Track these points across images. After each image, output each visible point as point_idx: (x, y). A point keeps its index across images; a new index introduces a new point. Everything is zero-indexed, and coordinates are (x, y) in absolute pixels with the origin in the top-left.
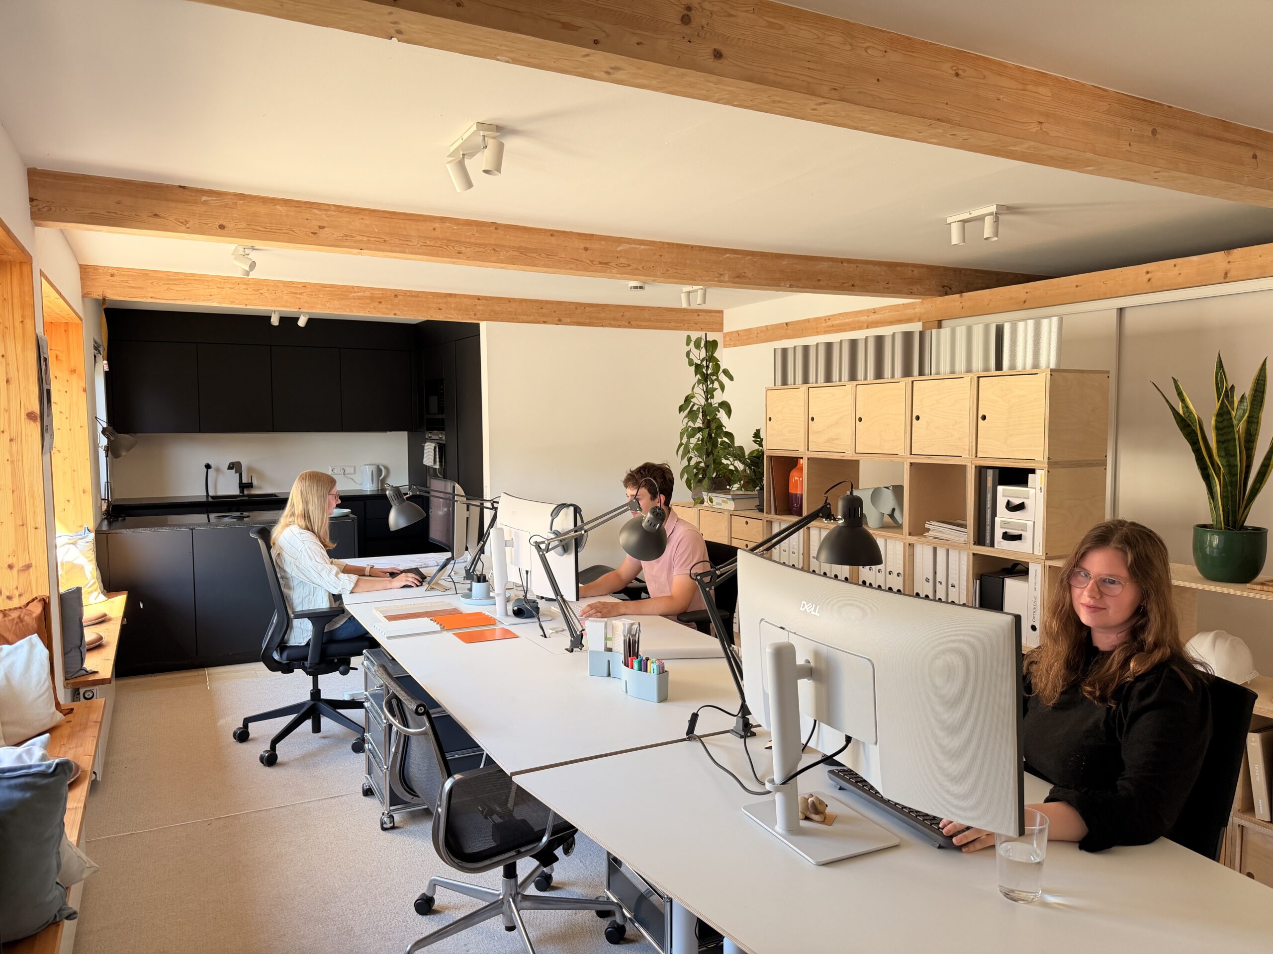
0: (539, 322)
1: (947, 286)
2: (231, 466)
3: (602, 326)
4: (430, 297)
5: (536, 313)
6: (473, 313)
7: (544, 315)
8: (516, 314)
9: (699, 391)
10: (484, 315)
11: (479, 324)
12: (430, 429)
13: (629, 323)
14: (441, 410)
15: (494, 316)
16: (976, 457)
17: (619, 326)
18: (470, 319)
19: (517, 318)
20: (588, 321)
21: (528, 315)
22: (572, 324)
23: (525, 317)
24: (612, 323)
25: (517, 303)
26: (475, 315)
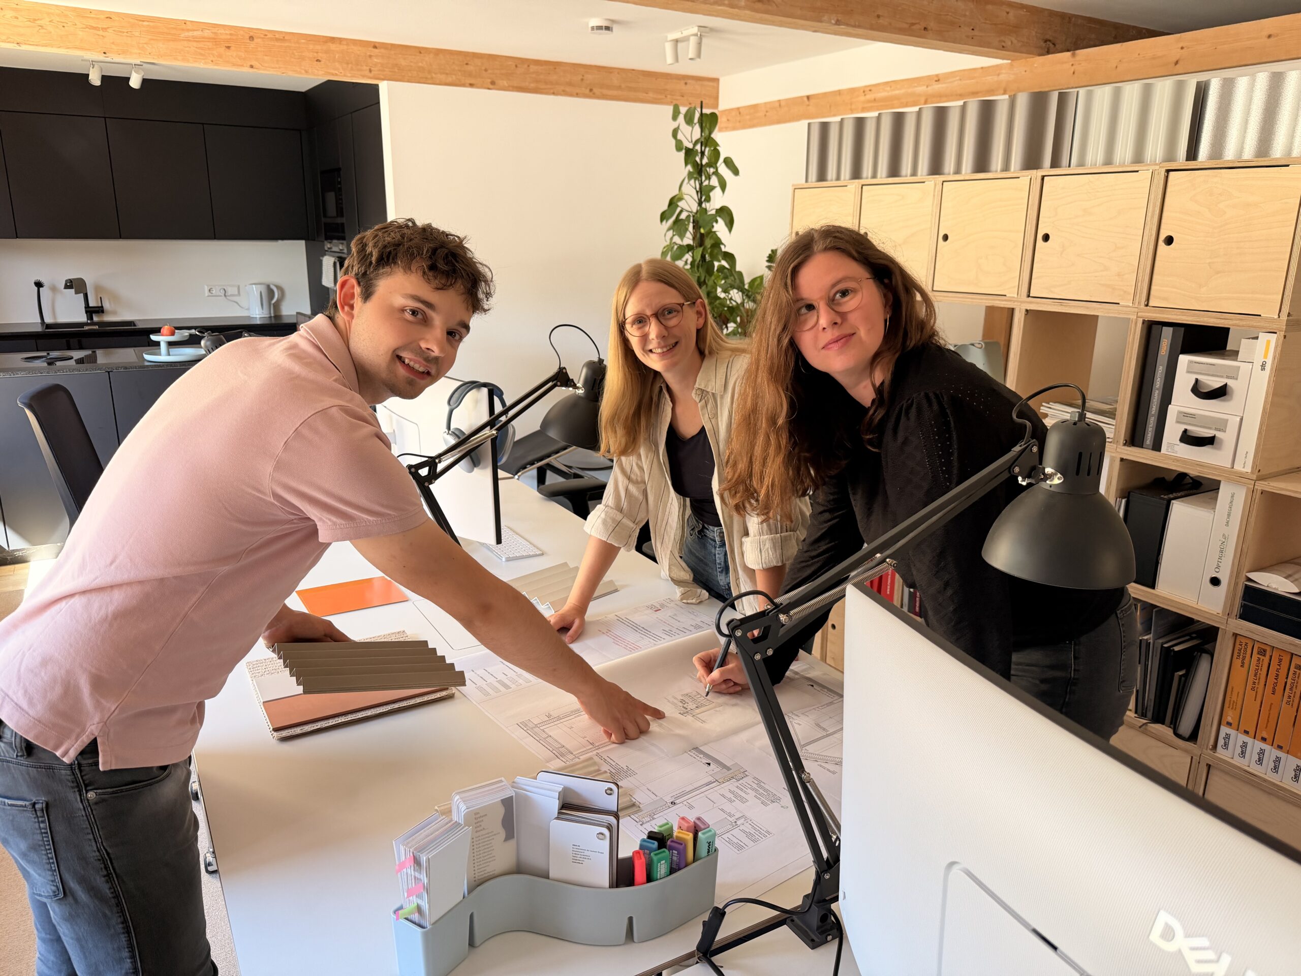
0: (463, 85)
1: (1050, 41)
2: (70, 284)
3: (554, 94)
4: (303, 41)
5: (460, 71)
6: (368, 68)
7: (470, 75)
8: (430, 72)
9: (690, 190)
10: (384, 71)
11: (377, 85)
12: (329, 238)
13: (591, 90)
14: (340, 212)
15: (399, 75)
16: (1147, 305)
17: (577, 95)
18: (364, 76)
19: (432, 78)
20: (533, 85)
21: (447, 74)
22: (511, 88)
23: (442, 77)
24: (568, 89)
25: (432, 56)
26: (370, 71)
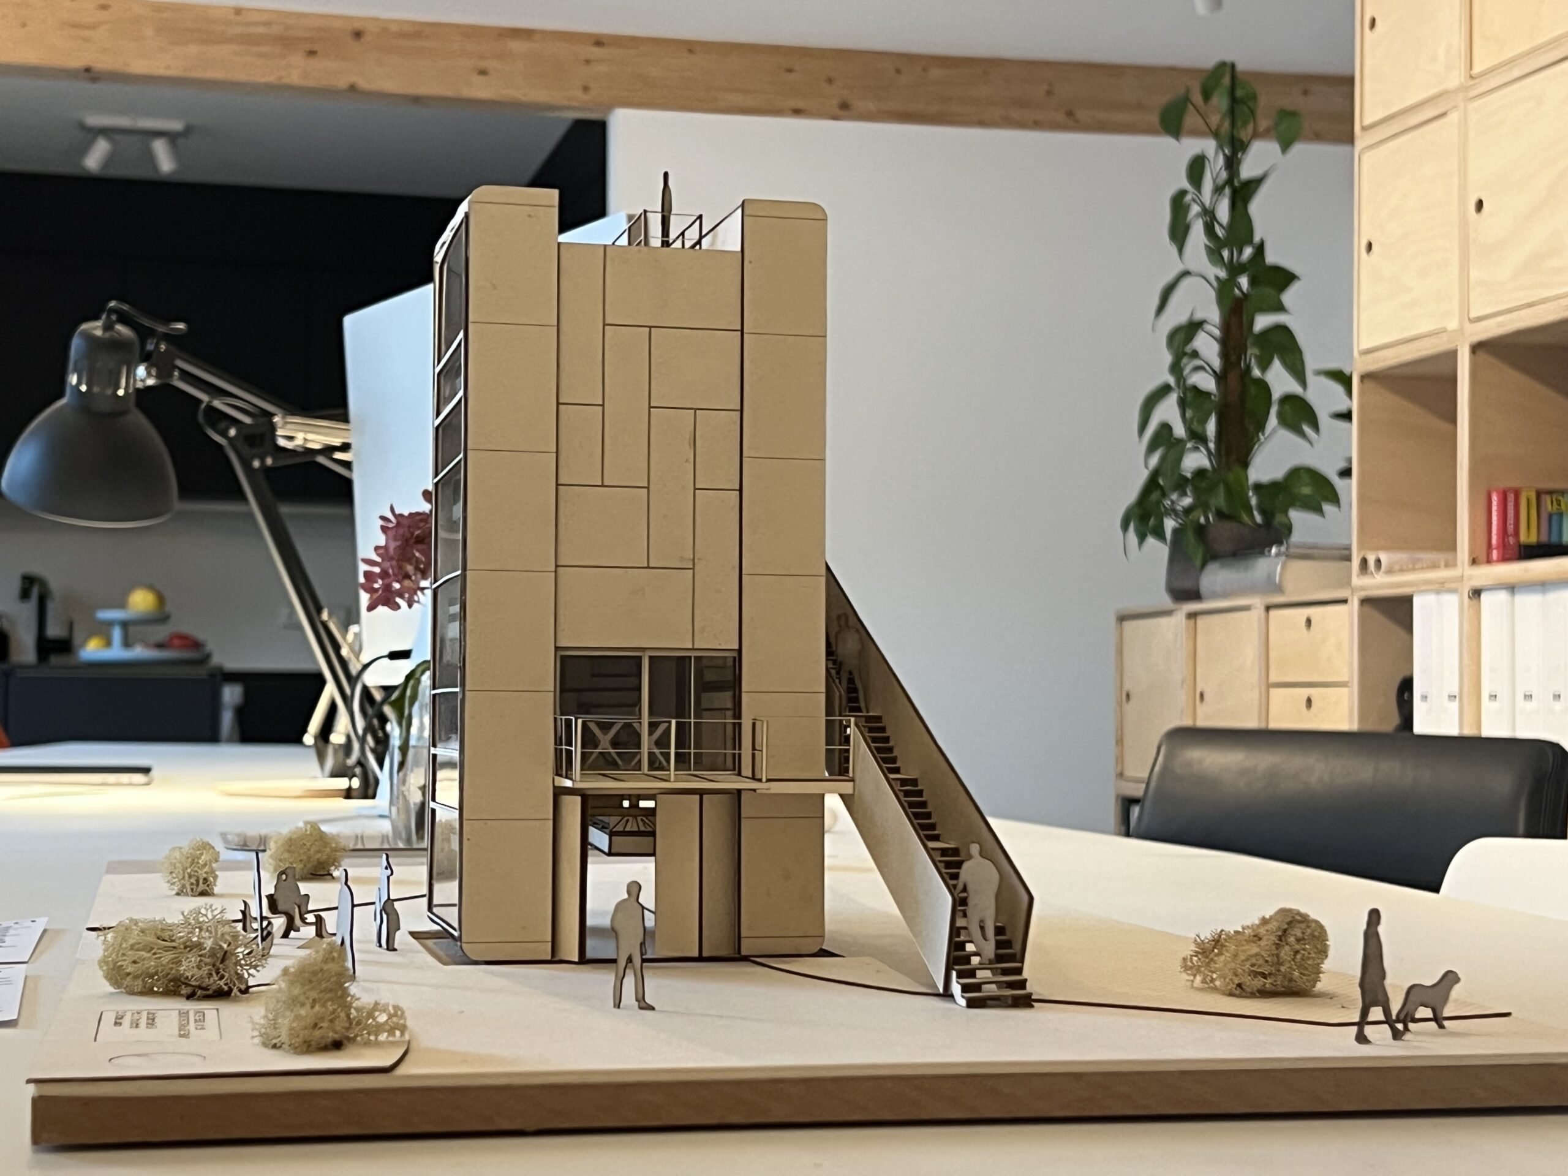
0: (778, 113)
4: (456, 38)
5: (773, 83)
7: (794, 91)
10: (614, 88)
15: (644, 94)
17: (1037, 125)
18: (572, 100)
20: (934, 108)
21: (744, 91)
22: (883, 116)
25: (714, 56)
26: (585, 88)
